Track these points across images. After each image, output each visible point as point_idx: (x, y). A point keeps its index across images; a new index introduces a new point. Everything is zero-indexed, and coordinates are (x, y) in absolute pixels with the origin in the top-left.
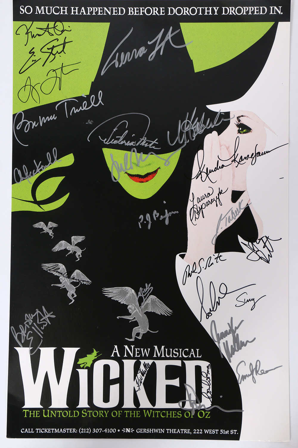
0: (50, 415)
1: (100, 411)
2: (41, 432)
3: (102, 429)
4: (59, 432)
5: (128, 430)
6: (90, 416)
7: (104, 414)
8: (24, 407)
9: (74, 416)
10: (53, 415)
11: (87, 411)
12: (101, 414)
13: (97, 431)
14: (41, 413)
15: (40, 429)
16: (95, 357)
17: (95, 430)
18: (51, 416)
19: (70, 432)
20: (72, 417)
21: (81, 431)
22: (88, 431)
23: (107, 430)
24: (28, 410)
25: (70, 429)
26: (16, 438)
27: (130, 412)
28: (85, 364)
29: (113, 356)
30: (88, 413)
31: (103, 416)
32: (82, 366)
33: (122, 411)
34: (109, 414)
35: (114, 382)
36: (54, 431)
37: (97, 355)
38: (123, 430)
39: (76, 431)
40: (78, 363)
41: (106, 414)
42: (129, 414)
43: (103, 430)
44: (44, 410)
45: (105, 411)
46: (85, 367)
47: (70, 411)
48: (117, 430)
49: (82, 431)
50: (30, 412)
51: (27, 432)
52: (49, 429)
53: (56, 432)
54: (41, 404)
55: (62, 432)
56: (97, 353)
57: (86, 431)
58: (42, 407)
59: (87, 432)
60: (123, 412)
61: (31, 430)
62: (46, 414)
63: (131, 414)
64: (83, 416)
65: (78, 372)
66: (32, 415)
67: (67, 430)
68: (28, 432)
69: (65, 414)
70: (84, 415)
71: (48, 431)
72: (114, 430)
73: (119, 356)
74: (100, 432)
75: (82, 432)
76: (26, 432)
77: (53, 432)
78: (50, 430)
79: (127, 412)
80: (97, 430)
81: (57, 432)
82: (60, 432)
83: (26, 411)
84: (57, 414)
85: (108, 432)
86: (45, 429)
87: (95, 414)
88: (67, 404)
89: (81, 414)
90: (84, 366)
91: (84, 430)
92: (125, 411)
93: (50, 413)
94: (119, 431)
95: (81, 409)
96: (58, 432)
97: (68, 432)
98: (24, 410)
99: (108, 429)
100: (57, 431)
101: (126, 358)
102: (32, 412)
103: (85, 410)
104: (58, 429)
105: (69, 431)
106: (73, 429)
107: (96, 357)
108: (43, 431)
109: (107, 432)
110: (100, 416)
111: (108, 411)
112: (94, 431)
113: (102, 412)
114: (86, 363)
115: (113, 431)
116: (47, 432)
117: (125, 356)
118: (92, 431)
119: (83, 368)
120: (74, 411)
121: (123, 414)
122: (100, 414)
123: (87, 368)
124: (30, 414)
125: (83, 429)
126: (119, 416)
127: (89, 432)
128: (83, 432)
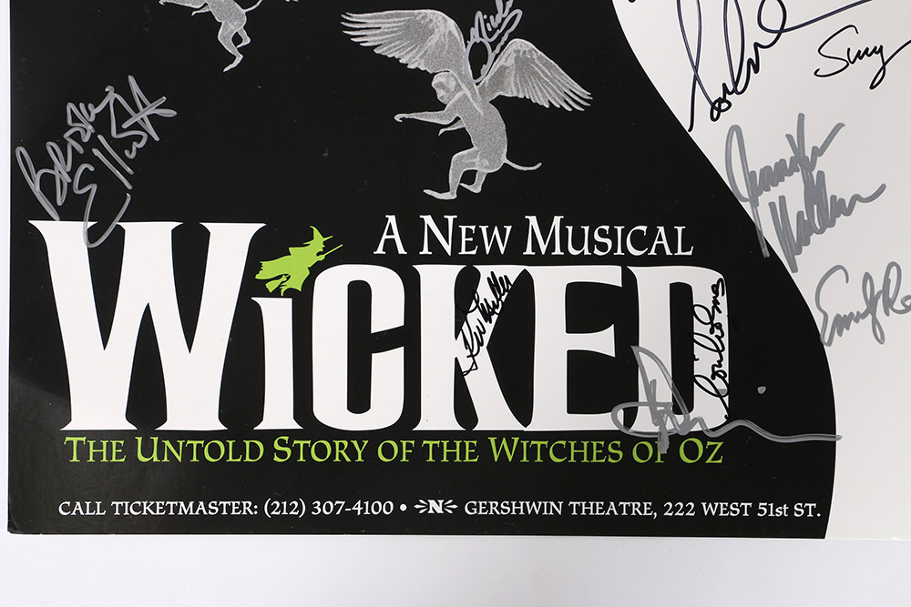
0: (161, 456)
1: (337, 443)
2: (129, 511)
3: (343, 503)
4: (194, 511)
5: (436, 507)
6: (301, 459)
7: (351, 451)
8: (68, 428)
9: (248, 459)
10: (170, 454)
11: (291, 441)
12: (342, 452)
13: (328, 510)
14: (129, 450)
15: (127, 503)
16: (319, 254)
17: (321, 507)
18: (166, 460)
19: (233, 513)
20: (239, 460)
21: (271, 508)
22: (298, 508)
23: (363, 505)
24: (84, 439)
25: (234, 503)
26: (41, 535)
27: (442, 444)
28: (284, 278)
29: (380, 250)
30: (296, 450)
31: (348, 460)
32: (271, 287)
33: (413, 442)
34: (370, 453)
35: (388, 340)
36: (176, 508)
37: (325, 250)
38: (417, 506)
39: (252, 509)
40: (258, 277)
41: (360, 453)
42: (438, 451)
43: (350, 504)
44: (140, 439)
45: (355, 443)
46: (283, 289)
47: (231, 443)
48: (397, 507)
49: (277, 508)
50: (91, 443)
51: (82, 513)
52: (158, 503)
53: (183, 512)
54: (130, 417)
55: (205, 513)
57: (290, 508)
58: (132, 427)
59: (292, 513)
60: (419, 443)
61: (93, 508)
62: (147, 453)
63: (445, 451)
64: (276, 459)
65: (257, 307)
66: (98, 456)
67: (221, 508)
68: (85, 511)
69: (214, 451)
70: (282, 455)
71: (153, 507)
72: (388, 506)
73: (401, 250)
74: (338, 513)
75: (273, 513)
76: (78, 512)
77: (171, 513)
78: (161, 505)
79: (431, 443)
80: (328, 505)
81: (186, 512)
82: (197, 513)
83: (75, 440)
84: (188, 451)
85: (367, 513)
86: (145, 503)
87: (321, 451)
88: (222, 418)
89: (270, 450)
90: (280, 286)
91: (282, 506)
92: (425, 442)
93: (161, 446)
94: (403, 507)
95: (269, 436)
96: (191, 513)
97: (225, 513)
98: (68, 439)
99: (367, 503)
100: (186, 509)
101: (426, 260)
102: (98, 445)
103: (286, 438)
104: (191, 504)
105: (229, 508)
106: (244, 503)
107: (322, 257)
108: (136, 508)
109: (363, 511)
110: (337, 459)
111: (366, 442)
112: (316, 511)
113: (345, 443)
114: (288, 278)
115: (384, 508)
116: (153, 513)
117: (426, 251)
118: (310, 508)
119: (276, 294)
120: (247, 443)
121: (419, 452)
122: (339, 451)
123: (290, 293)
124: (92, 451)
125: (277, 503)
126: (404, 459)
127: (300, 513)
128: (278, 513)
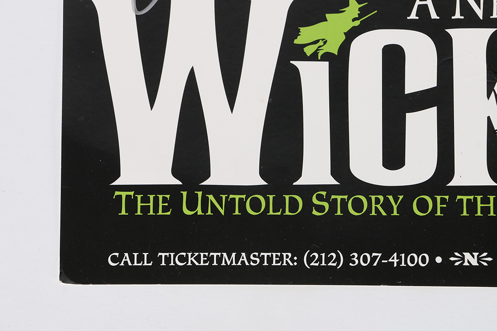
0: (204, 209)
1: (373, 198)
2: (174, 262)
3: (380, 255)
4: (237, 262)
5: (471, 259)
6: (339, 213)
7: (387, 206)
8: (117, 182)
9: (287, 213)
10: (213, 207)
11: (329, 196)
12: (378, 206)
13: (365, 261)
14: (175, 204)
15: (172, 254)
16: (354, 20)
17: (358, 258)
18: (209, 213)
19: (274, 264)
20: (279, 213)
21: (310, 260)
22: (336, 259)
23: (399, 257)
24: (132, 193)
25: (274, 254)
26: (91, 285)
27: (475, 199)
28: (321, 43)
29: (413, 16)
30: (333, 204)
31: (384, 214)
32: (309, 51)
33: (447, 197)
34: (405, 207)
35: (421, 101)
36: (219, 259)
37: (360, 16)
38: (452, 259)
39: (292, 260)
40: (296, 42)
41: (395, 207)
42: (472, 205)
43: (386, 256)
44: (185, 194)
45: (391, 198)
46: (320, 53)
47: (271, 197)
48: (432, 259)
49: (315, 260)
50: (139, 197)
51: (130, 264)
52: (202, 254)
53: (226, 262)
54: (175, 173)
55: (247, 264)
56: (360, 9)
57: (328, 260)
58: (178, 182)
59: (330, 264)
60: (453, 197)
61: (141, 259)
62: (192, 206)
63: (479, 205)
64: (315, 213)
65: (296, 70)
66: (145, 209)
67: (262, 259)
68: (132, 262)
69: (256, 205)
70: (320, 209)
71: (198, 259)
72: (423, 258)
73: (434, 15)
74: (375, 264)
75: (312, 264)
76: (126, 262)
77: (215, 264)
78: (205, 256)
79: (465, 198)
80: (365, 258)
81: (229, 263)
82: (239, 264)
83: (124, 194)
84: (230, 205)
85: (403, 265)
86: (190, 254)
87: (358, 205)
88: (263, 174)
89: (308, 204)
90: (317, 50)
91: (320, 257)
92: (459, 197)
93: (205, 200)
94: (439, 260)
95: (308, 191)
96: (234, 264)
97: (266, 264)
98: (117, 193)
99: (403, 255)
100: (228, 260)
101: (459, 24)
102: (145, 200)
103: (324, 193)
104: (234, 255)
105: (270, 259)
106: (285, 254)
107: (357, 23)
108: (182, 259)
109: (399, 263)
110: (373, 213)
111: (401, 197)
112: (354, 262)
113: (381, 198)
114: (325, 43)
115: (420, 260)
116: (197, 264)
117: (458, 15)
118: (348, 259)
119: (314, 57)
120: (287, 197)
121: (453, 207)
122: (375, 206)
123: (327, 57)
124: (139, 204)
125: (316, 255)
126: (439, 214)
127: (338, 265)
128: (317, 264)
